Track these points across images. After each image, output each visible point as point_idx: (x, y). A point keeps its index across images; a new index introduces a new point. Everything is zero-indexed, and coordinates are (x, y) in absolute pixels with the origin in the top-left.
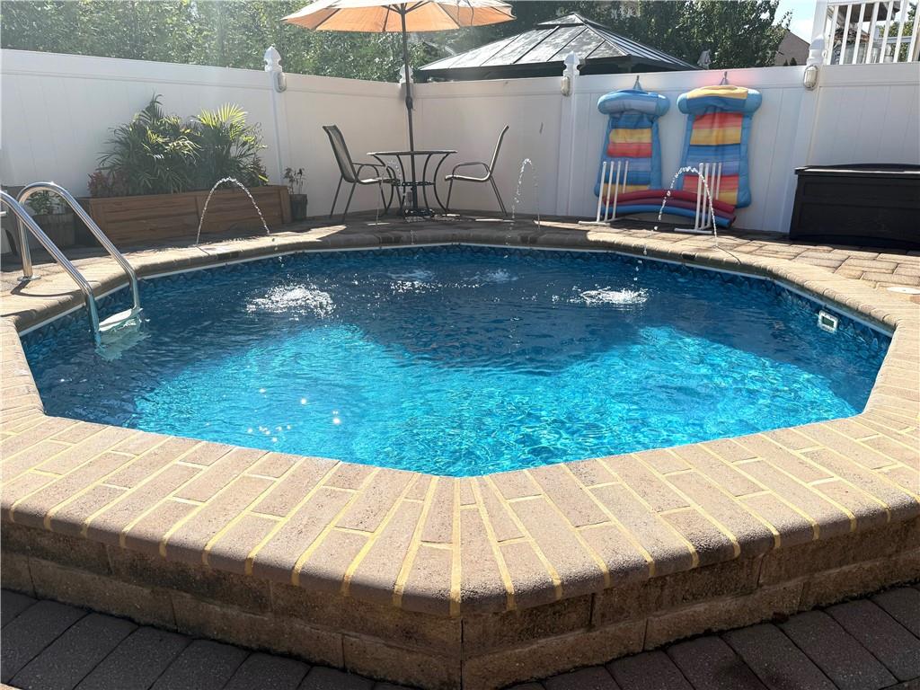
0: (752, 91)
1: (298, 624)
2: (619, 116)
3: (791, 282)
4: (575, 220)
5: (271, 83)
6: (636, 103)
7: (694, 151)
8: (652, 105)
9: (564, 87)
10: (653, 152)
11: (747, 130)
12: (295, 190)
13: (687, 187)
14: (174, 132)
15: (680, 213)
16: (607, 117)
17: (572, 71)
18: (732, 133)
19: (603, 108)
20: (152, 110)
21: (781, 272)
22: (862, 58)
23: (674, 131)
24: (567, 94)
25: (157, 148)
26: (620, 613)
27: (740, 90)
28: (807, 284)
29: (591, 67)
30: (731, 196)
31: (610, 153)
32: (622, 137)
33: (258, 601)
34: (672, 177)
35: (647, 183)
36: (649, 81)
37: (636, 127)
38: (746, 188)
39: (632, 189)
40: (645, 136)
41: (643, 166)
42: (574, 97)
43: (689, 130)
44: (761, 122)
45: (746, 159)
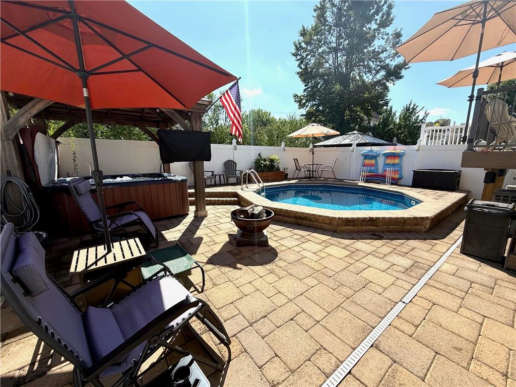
0: (402, 151)
1: (315, 223)
2: (366, 157)
3: (406, 195)
4: (354, 181)
5: (282, 149)
6: (371, 154)
7: (386, 165)
8: (375, 154)
9: (352, 150)
10: (376, 165)
11: (401, 160)
12: (286, 172)
13: (384, 174)
14: (265, 160)
15: (381, 179)
16: (363, 157)
17: (354, 146)
18: (397, 161)
19: (362, 155)
20: (259, 155)
21: (404, 193)
22: (435, 142)
23: (381, 161)
24: (353, 151)
25: (262, 164)
26: (357, 225)
27: (399, 151)
28: (409, 195)
29: (359, 145)
30: (397, 176)
31: (364, 165)
32: (367, 161)
33: (310, 220)
34: (380, 171)
35: (374, 172)
36: (374, 148)
37: (371, 159)
38: (401, 174)
39: (370, 174)
40: (373, 161)
41: (373, 168)
42: (355, 152)
43: (385, 160)
44: (405, 159)
45: (401, 168)
